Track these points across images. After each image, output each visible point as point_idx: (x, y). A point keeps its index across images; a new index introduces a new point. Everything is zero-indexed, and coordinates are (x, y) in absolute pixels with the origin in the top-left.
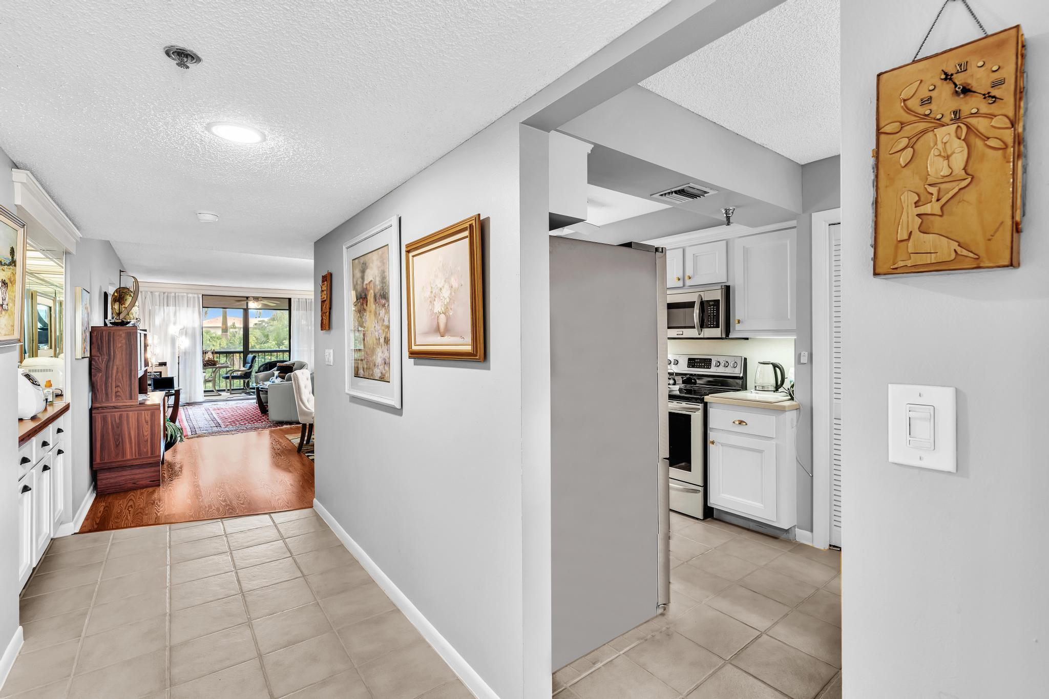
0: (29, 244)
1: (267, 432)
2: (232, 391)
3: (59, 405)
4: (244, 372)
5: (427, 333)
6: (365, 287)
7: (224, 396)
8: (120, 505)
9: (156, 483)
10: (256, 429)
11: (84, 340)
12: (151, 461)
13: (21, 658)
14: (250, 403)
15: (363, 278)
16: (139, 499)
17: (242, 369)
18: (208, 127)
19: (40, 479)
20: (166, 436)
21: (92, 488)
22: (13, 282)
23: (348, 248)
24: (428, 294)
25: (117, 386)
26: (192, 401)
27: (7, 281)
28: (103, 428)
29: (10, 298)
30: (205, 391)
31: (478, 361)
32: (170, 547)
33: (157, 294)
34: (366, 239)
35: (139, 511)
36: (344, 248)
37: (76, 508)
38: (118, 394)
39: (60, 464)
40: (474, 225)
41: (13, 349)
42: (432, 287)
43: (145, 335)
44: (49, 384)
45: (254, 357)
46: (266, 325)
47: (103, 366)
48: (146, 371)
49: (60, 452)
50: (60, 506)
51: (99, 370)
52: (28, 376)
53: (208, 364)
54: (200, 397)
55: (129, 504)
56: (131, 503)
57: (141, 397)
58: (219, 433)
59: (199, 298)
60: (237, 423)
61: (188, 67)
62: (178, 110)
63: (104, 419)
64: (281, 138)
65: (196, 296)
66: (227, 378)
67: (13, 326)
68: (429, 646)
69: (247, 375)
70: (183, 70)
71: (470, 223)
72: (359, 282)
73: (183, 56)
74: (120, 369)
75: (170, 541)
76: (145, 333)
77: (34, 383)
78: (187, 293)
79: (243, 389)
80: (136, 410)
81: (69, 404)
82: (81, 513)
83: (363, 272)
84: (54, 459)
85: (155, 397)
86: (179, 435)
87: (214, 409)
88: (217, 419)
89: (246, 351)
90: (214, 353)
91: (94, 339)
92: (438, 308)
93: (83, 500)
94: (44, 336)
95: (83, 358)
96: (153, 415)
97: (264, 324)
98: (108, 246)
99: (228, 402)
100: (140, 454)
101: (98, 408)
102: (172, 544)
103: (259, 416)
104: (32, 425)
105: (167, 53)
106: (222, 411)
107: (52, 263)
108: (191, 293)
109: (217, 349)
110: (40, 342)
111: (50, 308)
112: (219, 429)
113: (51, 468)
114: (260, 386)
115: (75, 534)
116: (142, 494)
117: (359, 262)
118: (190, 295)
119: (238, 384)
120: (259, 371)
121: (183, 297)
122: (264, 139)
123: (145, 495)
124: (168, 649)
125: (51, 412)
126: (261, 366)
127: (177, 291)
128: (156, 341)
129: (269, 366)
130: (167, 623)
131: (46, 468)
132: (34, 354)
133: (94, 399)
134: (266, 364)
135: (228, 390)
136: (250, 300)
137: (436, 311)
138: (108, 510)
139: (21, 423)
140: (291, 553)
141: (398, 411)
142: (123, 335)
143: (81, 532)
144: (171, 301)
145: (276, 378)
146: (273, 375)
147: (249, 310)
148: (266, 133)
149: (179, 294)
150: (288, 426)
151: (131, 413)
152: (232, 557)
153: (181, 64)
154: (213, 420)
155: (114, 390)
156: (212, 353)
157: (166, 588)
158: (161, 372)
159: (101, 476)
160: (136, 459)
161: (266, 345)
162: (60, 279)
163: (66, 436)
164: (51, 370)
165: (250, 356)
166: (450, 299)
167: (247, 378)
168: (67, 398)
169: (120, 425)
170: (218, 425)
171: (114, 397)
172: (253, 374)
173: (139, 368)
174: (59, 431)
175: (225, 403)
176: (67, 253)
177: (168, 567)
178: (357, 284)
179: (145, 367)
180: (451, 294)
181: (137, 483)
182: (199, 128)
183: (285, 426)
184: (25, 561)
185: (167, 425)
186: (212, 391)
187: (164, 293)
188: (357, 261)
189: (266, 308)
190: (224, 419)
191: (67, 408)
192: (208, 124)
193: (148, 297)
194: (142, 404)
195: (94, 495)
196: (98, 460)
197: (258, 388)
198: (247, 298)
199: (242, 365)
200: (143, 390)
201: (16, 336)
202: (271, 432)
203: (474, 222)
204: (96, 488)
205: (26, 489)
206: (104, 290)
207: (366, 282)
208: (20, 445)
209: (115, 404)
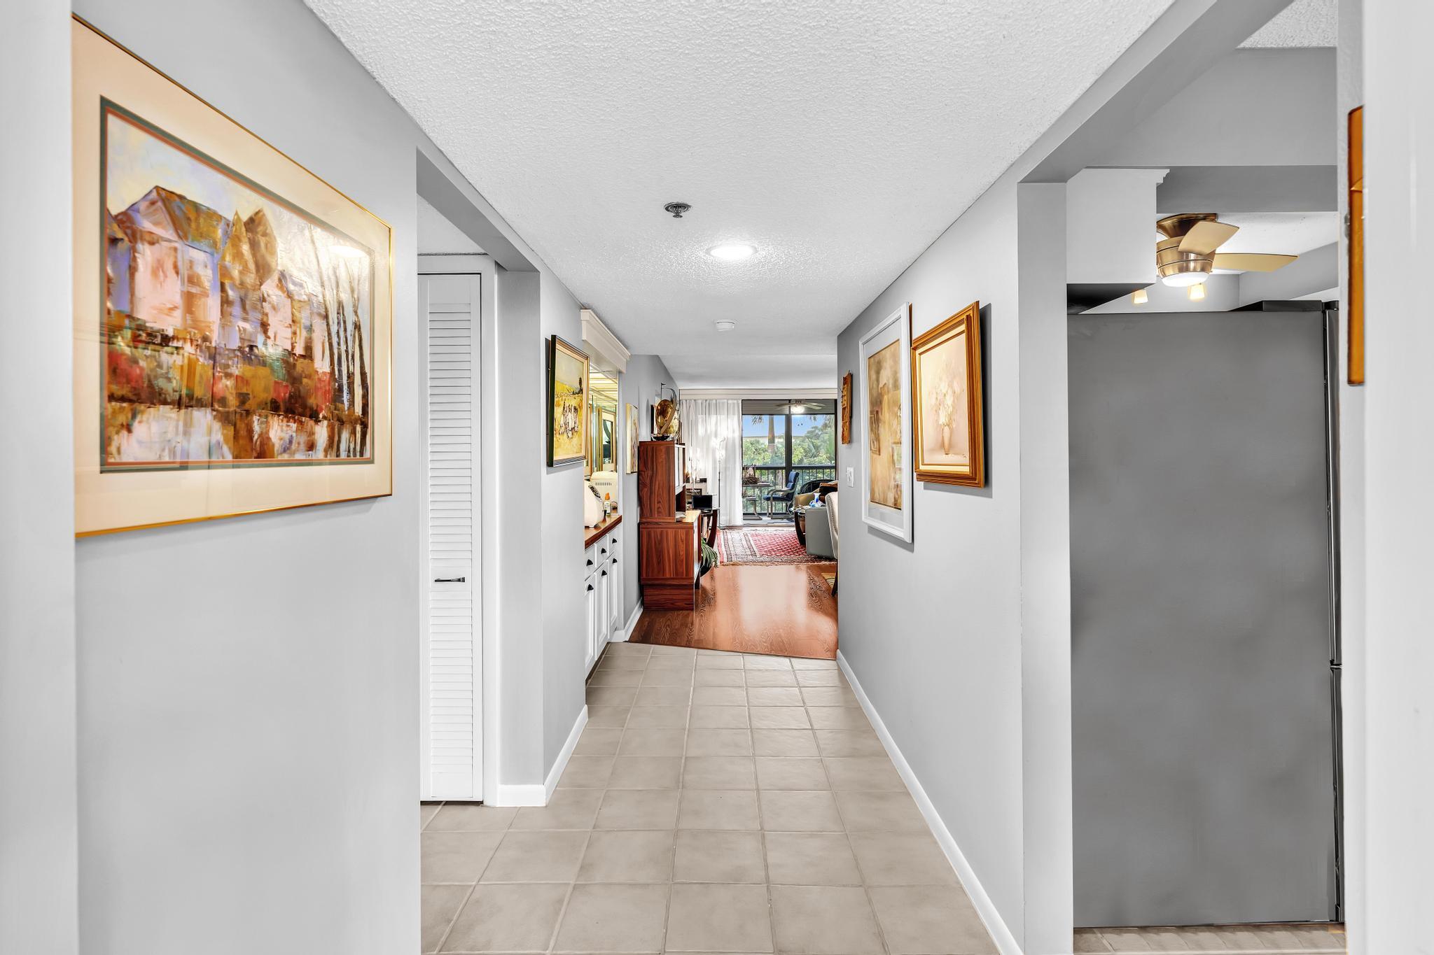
0: (592, 366)
1: (803, 566)
2: (774, 515)
3: (615, 517)
4: (786, 493)
5: (932, 450)
6: (880, 391)
7: (765, 521)
8: (661, 622)
9: (690, 607)
10: (792, 562)
11: (633, 455)
12: (685, 582)
13: (586, 732)
14: (788, 531)
15: (878, 380)
16: (676, 618)
17: (785, 489)
18: (708, 252)
19: (600, 583)
20: (700, 558)
21: (640, 602)
22: (581, 407)
23: (864, 344)
24: (933, 401)
25: (659, 502)
26: (731, 525)
27: (577, 407)
28: (648, 544)
29: (579, 421)
30: (744, 514)
31: (977, 485)
32: (695, 670)
33: (700, 402)
34: (880, 332)
35: (674, 631)
36: (860, 343)
37: (626, 619)
38: (660, 510)
39: (615, 571)
40: (972, 315)
41: (581, 465)
42: (937, 393)
43: (684, 449)
44: (608, 498)
45: (797, 475)
46: (820, 433)
47: (648, 481)
48: (684, 487)
49: (615, 561)
50: (615, 613)
51: (645, 486)
52: (592, 488)
53: (749, 482)
54: (738, 520)
55: (667, 623)
56: (669, 623)
57: (679, 515)
58: (754, 563)
59: (738, 404)
60: (773, 553)
61: (681, 217)
62: (682, 245)
63: (649, 535)
64: (770, 247)
65: (735, 401)
66: (768, 499)
67: (581, 445)
68: (936, 843)
69: (788, 497)
70: (678, 219)
71: (968, 314)
72: (875, 386)
73: (677, 209)
74: (661, 485)
75: (696, 665)
76: (684, 447)
77: (597, 495)
78: (728, 400)
79: (785, 514)
80: (674, 528)
81: (621, 517)
82: (630, 624)
83: (878, 373)
84: (611, 567)
85: (692, 516)
86: (713, 560)
87: (752, 535)
88: (754, 547)
89: (789, 467)
90: (756, 468)
91: (641, 454)
92: (943, 419)
93: (631, 613)
94: (608, 452)
95: (632, 473)
96: (687, 534)
97: (817, 431)
98: (656, 360)
99: (767, 528)
100: (677, 574)
101: (644, 523)
102: (698, 667)
103: (797, 547)
104: (593, 532)
105: (667, 209)
106: (760, 537)
107: (610, 382)
108: (732, 399)
109: (759, 464)
110: (605, 457)
111: (612, 423)
112: (754, 558)
113: (608, 574)
114: (799, 510)
115: (626, 641)
116: (678, 615)
117: (874, 360)
118: (730, 402)
119: (780, 507)
120: (802, 492)
121: (723, 403)
122: (756, 251)
123: (681, 617)
124: (684, 758)
125: (609, 522)
126: (805, 485)
127: (716, 397)
128: (699, 454)
129: (812, 486)
130: (686, 736)
131: (604, 573)
132: (600, 469)
133: (642, 515)
134: (809, 484)
135: (770, 514)
136: (793, 404)
137: (941, 422)
138: (651, 625)
139: (587, 530)
140: (804, 703)
141: (909, 546)
142: (663, 450)
143: (630, 641)
144: (713, 408)
145: (817, 501)
146: (813, 497)
147: (793, 416)
148: (756, 246)
149: (721, 401)
150: (827, 563)
151: (669, 531)
152: (747, 693)
153: (677, 215)
154: (750, 547)
155: (656, 507)
156: (753, 468)
157: (688, 706)
158: (701, 490)
159: (647, 592)
160: (673, 579)
161: (817, 459)
162: (615, 395)
163: (619, 546)
164: (610, 484)
165: (793, 473)
166: (953, 408)
167: (789, 501)
168: (620, 512)
169: (661, 542)
170: (754, 554)
171: (656, 513)
172: (796, 495)
173: (677, 484)
174: (614, 541)
175: (764, 528)
176: (620, 372)
177: (692, 688)
178: (873, 387)
179: (684, 483)
180: (954, 401)
181: (676, 604)
182: (701, 254)
183: (823, 563)
184: (590, 651)
185: (702, 547)
186: (753, 514)
187: (706, 400)
188: (872, 359)
189: (811, 412)
190: (761, 547)
191: (619, 520)
192: (707, 250)
193: (692, 406)
194: (679, 521)
195: (642, 610)
196: (644, 576)
197: (796, 513)
198: (790, 400)
199: (784, 483)
200: (681, 508)
201: (583, 454)
202: (808, 568)
203: (971, 312)
204: (643, 604)
205: (590, 588)
206: (651, 403)
207: (881, 385)
208: (586, 548)
209: (658, 520)
